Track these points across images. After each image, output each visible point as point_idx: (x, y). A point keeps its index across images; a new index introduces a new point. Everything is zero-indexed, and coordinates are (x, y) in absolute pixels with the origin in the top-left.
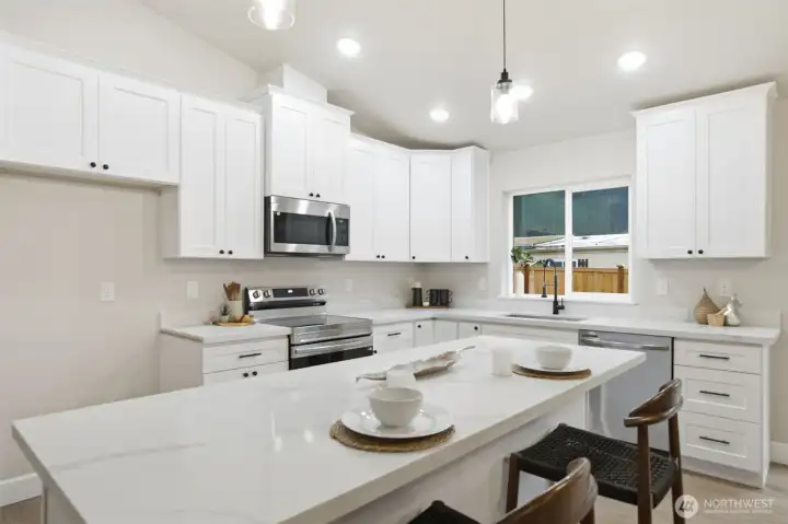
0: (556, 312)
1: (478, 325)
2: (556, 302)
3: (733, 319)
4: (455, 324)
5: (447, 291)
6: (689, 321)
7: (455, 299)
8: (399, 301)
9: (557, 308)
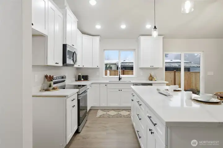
0: (119, 80)
1: (106, 84)
2: (119, 78)
3: (156, 80)
4: (99, 85)
5: (88, 76)
6: (147, 80)
7: (89, 78)
8: (74, 79)
9: (120, 79)
